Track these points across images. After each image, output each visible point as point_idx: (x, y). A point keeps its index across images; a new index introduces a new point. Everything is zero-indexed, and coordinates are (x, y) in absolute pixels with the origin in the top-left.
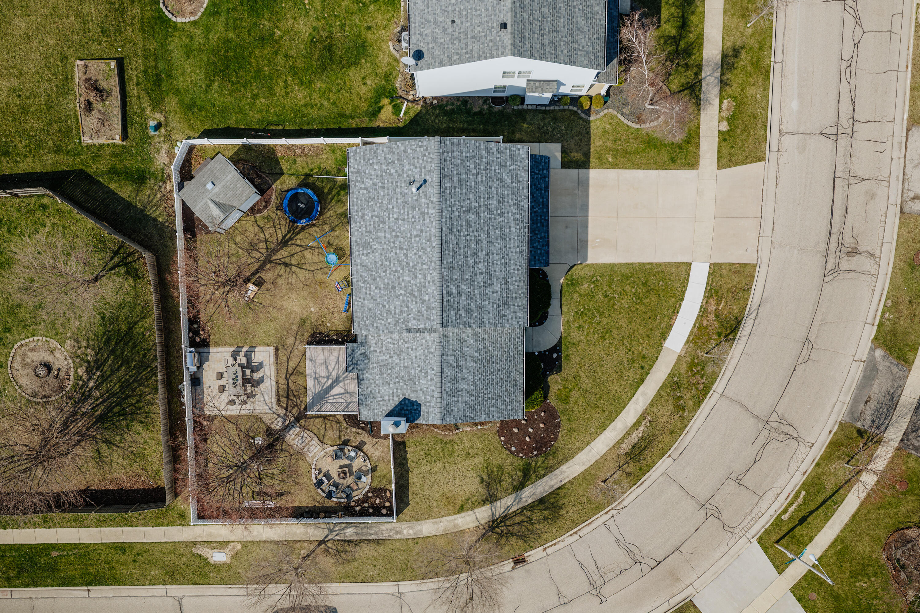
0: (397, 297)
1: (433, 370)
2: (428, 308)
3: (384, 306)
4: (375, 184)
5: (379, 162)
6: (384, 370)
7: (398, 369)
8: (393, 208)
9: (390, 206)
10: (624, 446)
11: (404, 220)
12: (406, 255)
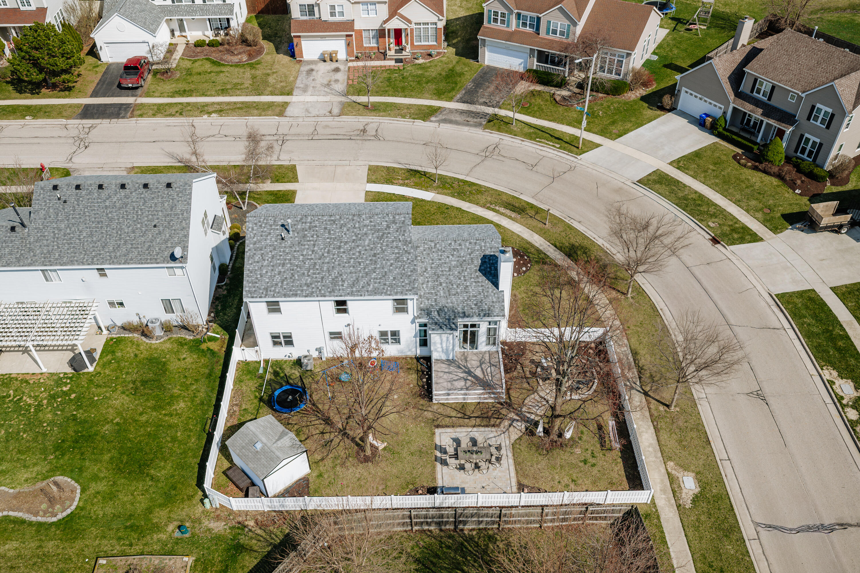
0: (383, 251)
1: (451, 244)
2: (394, 222)
3: (391, 265)
4: (279, 273)
5: (260, 269)
6: (453, 292)
7: (451, 278)
8: (302, 255)
9: (301, 257)
10: (513, 216)
11: (314, 245)
12: (346, 243)
